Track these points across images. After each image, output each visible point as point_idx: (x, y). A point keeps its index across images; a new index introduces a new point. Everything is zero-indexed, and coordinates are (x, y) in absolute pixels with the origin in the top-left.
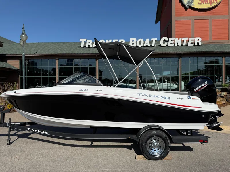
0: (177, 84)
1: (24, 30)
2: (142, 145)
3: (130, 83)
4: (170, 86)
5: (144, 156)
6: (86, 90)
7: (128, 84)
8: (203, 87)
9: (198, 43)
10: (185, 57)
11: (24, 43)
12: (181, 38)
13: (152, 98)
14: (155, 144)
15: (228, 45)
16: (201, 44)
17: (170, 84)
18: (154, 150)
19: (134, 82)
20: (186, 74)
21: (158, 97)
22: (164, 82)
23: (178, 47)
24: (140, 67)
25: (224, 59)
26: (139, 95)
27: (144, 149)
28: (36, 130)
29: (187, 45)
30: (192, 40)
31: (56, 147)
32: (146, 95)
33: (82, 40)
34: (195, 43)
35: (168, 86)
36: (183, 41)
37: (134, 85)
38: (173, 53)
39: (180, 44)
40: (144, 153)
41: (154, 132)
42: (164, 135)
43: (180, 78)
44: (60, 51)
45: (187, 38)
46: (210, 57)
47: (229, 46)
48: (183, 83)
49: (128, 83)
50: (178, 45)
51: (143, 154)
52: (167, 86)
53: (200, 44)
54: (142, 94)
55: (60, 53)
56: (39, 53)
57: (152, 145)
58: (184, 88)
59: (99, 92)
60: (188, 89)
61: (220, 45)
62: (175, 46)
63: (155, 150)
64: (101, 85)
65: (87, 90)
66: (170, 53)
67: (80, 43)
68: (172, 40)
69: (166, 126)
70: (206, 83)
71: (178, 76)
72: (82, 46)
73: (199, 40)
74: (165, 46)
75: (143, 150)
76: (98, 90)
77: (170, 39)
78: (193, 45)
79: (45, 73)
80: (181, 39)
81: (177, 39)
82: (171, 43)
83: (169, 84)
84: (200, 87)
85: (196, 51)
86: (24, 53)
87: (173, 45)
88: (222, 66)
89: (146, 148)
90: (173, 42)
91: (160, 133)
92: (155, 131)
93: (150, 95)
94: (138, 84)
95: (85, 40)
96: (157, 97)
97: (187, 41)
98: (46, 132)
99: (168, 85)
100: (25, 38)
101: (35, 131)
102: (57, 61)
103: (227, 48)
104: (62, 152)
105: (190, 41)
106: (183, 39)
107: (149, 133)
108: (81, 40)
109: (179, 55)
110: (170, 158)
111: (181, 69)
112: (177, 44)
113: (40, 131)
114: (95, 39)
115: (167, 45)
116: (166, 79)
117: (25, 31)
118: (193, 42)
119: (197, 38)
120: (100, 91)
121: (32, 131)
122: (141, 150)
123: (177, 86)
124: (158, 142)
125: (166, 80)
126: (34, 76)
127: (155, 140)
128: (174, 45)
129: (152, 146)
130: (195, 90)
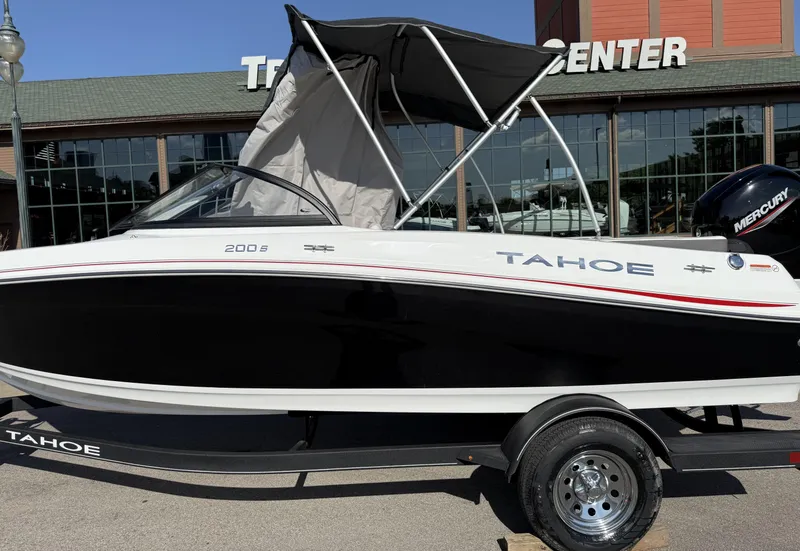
0: (602, 212)
1: (7, 15)
2: (532, 492)
3: (435, 214)
4: (580, 220)
5: (544, 542)
6: (259, 249)
7: (427, 220)
8: (771, 211)
9: (675, 59)
10: (631, 111)
11: (12, 72)
12: (614, 42)
13: (570, 274)
14: (592, 483)
15: (781, 63)
16: (687, 61)
17: (577, 211)
18: (585, 508)
19: (450, 212)
20: (634, 173)
21: (598, 265)
22: (557, 205)
23: (602, 74)
24: (506, 128)
25: (769, 111)
26: (510, 260)
27: (541, 510)
28: (42, 439)
29: (634, 67)
30: (652, 48)
31: (140, 505)
32: (543, 261)
33: (252, 62)
34: (662, 60)
35: (571, 220)
36: (620, 52)
37: (449, 222)
38: (585, 96)
39: (608, 66)
40: (542, 527)
41: (586, 430)
42: (633, 439)
43: (615, 188)
44: (172, 105)
45: (635, 42)
46: (719, 107)
47: (783, 65)
48: (624, 208)
49: (427, 216)
50: (601, 69)
51: (540, 532)
52: (568, 218)
53: (681, 62)
54: (520, 255)
55: (169, 112)
56: (92, 118)
57: (579, 489)
58: (629, 224)
59: (319, 256)
60: (704, 226)
61: (752, 61)
62: (593, 72)
63: (592, 512)
64: (331, 224)
65: (264, 249)
66: (577, 96)
67: (244, 73)
68: (579, 52)
69: (634, 397)
70: (785, 193)
71: (606, 183)
72: (252, 84)
73: (677, 46)
74: (557, 74)
75: (537, 516)
76: (316, 243)
77: (574, 47)
78: (657, 66)
79: (125, 192)
80: (611, 44)
81: (597, 46)
82: (578, 62)
83: (575, 212)
84: (759, 212)
85: (668, 86)
86: (16, 110)
87: (583, 68)
88: (760, 139)
89: (552, 504)
90: (583, 57)
91: (616, 430)
92: (590, 423)
93: (560, 258)
94: (465, 217)
95: (261, 60)
96: (592, 264)
97: (637, 52)
98: (86, 447)
99: (571, 216)
100: (14, 48)
101: (39, 441)
102: (161, 143)
103: (777, 73)
104: (165, 536)
105: (646, 53)
106: (621, 43)
107: (566, 434)
108: (245, 61)
109: (608, 105)
110: (662, 543)
111: (616, 155)
112: (600, 63)
113: (62, 444)
114: (287, 7)
115: (564, 71)
116: (563, 195)
117: (11, 19)
118: (656, 53)
119: (670, 41)
120: (325, 248)
121: (26, 442)
122: (530, 515)
123: (604, 219)
124: (602, 476)
125: (563, 199)
126: (79, 204)
127: (590, 463)
128: (589, 69)
129: (576, 494)
130: (737, 227)
